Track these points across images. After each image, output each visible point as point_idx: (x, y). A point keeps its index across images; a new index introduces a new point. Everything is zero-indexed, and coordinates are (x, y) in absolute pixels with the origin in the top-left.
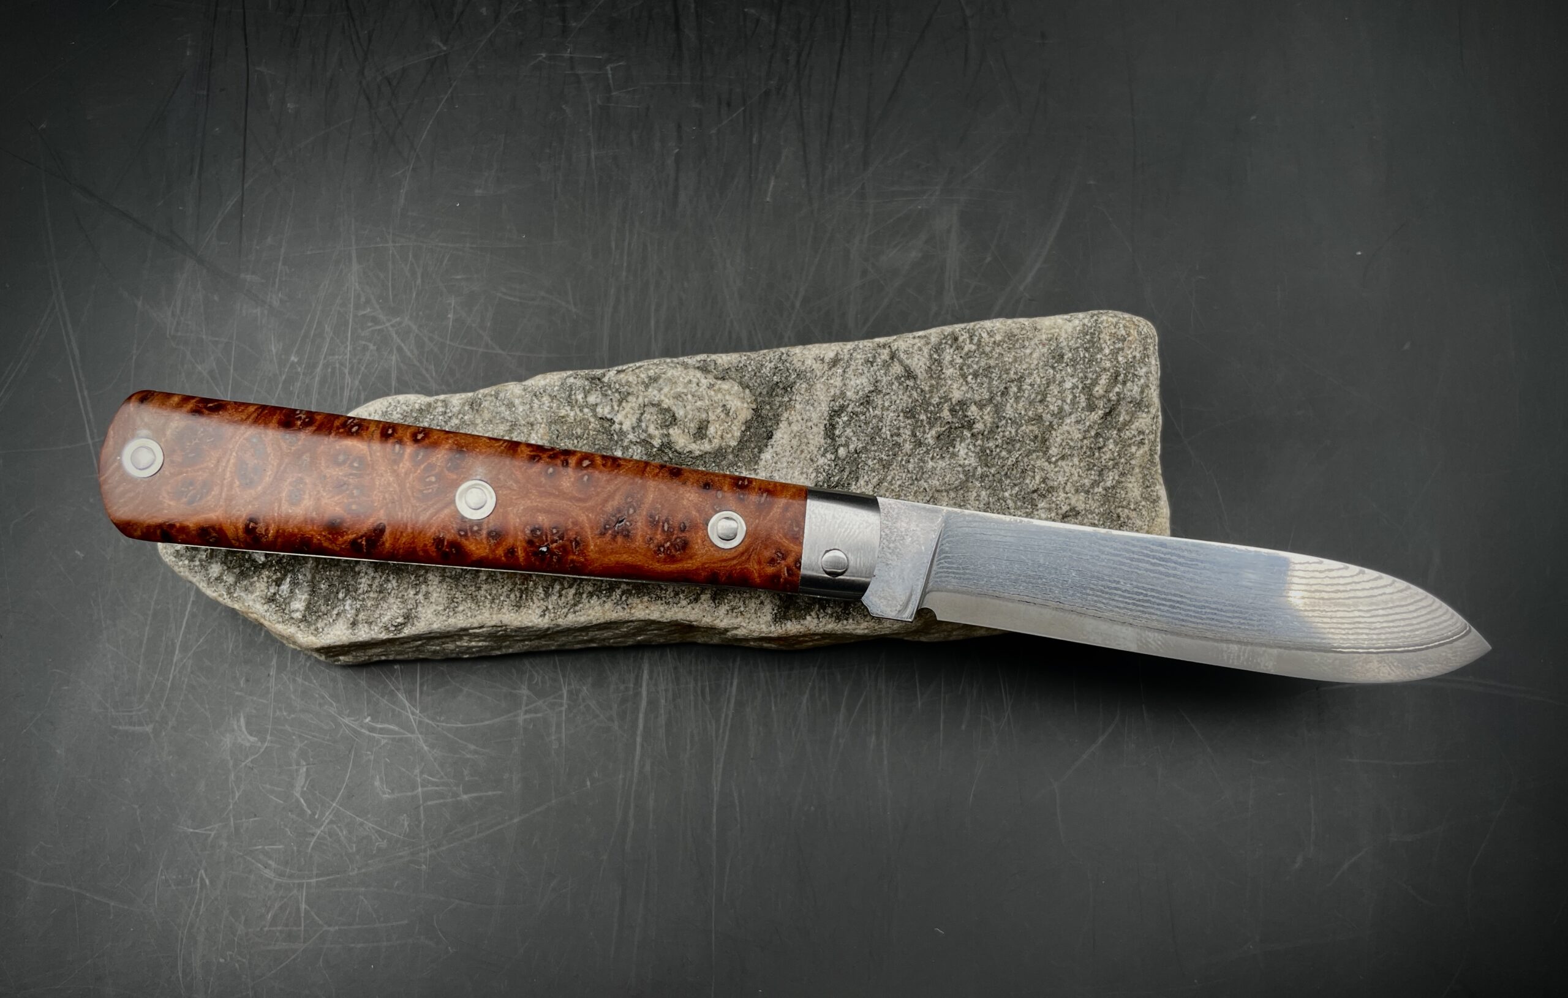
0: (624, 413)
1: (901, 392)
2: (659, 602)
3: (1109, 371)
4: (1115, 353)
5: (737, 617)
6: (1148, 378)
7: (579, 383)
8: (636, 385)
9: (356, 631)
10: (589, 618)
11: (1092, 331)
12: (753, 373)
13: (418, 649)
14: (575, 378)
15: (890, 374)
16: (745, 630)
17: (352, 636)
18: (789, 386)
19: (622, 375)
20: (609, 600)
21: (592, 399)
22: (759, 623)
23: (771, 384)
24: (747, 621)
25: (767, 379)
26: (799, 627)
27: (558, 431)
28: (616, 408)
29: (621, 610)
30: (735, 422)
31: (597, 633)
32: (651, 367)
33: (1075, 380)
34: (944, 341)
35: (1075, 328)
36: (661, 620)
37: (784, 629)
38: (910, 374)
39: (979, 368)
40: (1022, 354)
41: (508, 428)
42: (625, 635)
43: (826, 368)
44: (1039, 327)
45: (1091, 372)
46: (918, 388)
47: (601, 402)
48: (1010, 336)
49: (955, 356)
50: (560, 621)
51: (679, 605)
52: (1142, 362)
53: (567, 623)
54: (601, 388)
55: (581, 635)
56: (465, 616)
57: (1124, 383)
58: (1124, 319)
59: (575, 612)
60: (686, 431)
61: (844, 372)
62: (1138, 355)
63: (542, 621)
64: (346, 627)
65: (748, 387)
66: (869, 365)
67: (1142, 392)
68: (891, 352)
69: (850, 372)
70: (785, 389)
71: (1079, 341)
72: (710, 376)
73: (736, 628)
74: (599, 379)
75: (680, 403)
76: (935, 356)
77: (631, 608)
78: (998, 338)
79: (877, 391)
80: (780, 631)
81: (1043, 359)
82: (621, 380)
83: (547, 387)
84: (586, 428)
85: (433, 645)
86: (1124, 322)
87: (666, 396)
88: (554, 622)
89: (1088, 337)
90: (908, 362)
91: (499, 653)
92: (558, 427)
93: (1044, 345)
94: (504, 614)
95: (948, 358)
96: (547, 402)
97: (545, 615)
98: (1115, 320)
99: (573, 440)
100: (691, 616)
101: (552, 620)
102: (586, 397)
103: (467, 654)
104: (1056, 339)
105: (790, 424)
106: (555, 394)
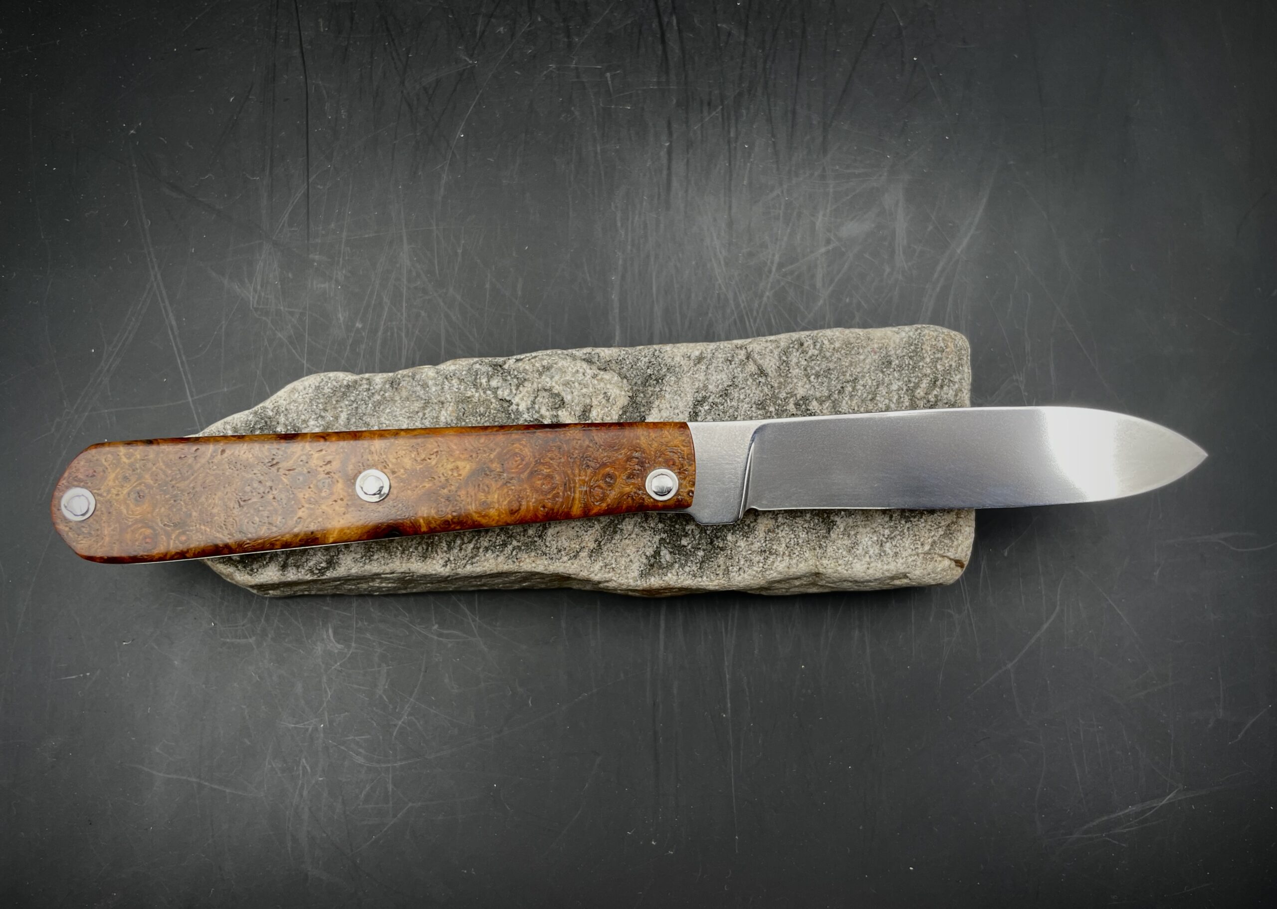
0: (521, 396)
1: (754, 388)
2: (544, 557)
3: (929, 376)
4: (935, 361)
5: (609, 572)
6: (961, 383)
7: (484, 369)
8: (532, 372)
9: (286, 573)
10: (484, 569)
11: (916, 342)
12: (630, 366)
13: (336, 587)
14: (480, 364)
15: (746, 372)
16: (615, 583)
17: (282, 577)
18: (660, 378)
19: (520, 364)
20: (502, 554)
21: (494, 383)
22: (627, 578)
23: (645, 376)
24: (618, 576)
25: (642, 371)
26: (661, 582)
27: (464, 409)
28: (514, 391)
29: (512, 563)
30: (614, 407)
31: (489, 579)
32: (545, 357)
33: (900, 384)
34: (791, 346)
35: (902, 339)
36: (545, 572)
37: (648, 584)
38: (762, 372)
39: (821, 370)
40: (857, 359)
41: (421, 405)
42: (514, 582)
43: (692, 364)
44: (872, 337)
45: (914, 376)
46: (767, 384)
47: (502, 386)
48: (848, 344)
49: (800, 359)
50: (460, 571)
51: (561, 561)
52: (957, 370)
53: (465, 572)
54: (502, 374)
55: (476, 581)
56: (379, 564)
57: (942, 387)
58: (943, 333)
59: (472, 564)
60: (573, 413)
61: (707, 368)
62: (954, 364)
63: (444, 570)
64: (277, 569)
65: (625, 377)
66: (728, 363)
67: (956, 395)
68: (747, 352)
69: (712, 368)
70: (657, 380)
71: (905, 351)
72: (594, 367)
73: (607, 581)
74: (500, 366)
75: (569, 390)
76: (784, 358)
77: (519, 562)
78: (837, 345)
79: (734, 385)
80: (645, 585)
81: (874, 364)
82: (519, 368)
83: (457, 371)
84: (488, 408)
85: (349, 585)
86: (943, 336)
87: (556, 383)
88: (454, 571)
89: (912, 347)
90: (761, 362)
91: (404, 592)
92: (464, 406)
93: (875, 353)
94: (412, 563)
95: (795, 360)
96: (455, 384)
97: (447, 565)
98: (935, 334)
99: (477, 417)
100: (570, 570)
101: (453, 570)
102: (489, 381)
103: (377, 592)
104: (886, 348)
105: (660, 411)
106: (463, 377)
